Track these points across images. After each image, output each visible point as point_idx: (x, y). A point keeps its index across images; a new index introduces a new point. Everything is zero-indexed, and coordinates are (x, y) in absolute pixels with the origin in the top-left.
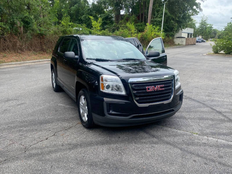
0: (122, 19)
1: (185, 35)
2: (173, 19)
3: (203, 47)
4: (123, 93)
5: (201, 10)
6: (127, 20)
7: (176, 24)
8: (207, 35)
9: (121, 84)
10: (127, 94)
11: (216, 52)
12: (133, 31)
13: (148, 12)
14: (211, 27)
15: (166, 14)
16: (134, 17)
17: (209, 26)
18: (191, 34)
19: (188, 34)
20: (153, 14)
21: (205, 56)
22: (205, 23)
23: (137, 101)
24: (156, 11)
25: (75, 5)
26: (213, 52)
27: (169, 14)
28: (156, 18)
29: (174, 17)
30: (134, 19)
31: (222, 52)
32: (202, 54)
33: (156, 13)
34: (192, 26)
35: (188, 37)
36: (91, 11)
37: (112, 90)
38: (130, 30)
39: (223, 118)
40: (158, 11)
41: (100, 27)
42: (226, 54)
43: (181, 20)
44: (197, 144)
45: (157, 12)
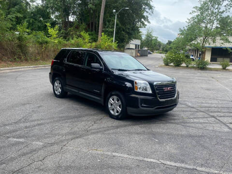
0: (71, 26)
1: (133, 46)
2: (124, 30)
3: (152, 59)
4: (151, 92)
5: (149, 22)
6: (77, 27)
7: (127, 35)
8: (153, 48)
9: (149, 86)
10: (153, 92)
11: (167, 64)
12: (86, 40)
13: (99, 22)
14: (156, 40)
15: (117, 25)
16: (84, 25)
17: (154, 38)
18: (138, 45)
19: (136, 45)
20: (104, 24)
21: (157, 68)
22: (151, 35)
23: (159, 97)
24: (107, 21)
25: (16, 7)
26: (164, 64)
27: (120, 25)
28: (107, 28)
29: (124, 29)
30: (84, 27)
31: (172, 64)
32: (154, 66)
33: (107, 23)
34: (139, 38)
35: (136, 48)
36: (34, 15)
37: (142, 90)
38: (84, 39)
39: (196, 110)
40: (109, 21)
41: (56, 34)
42: (176, 66)
43: (131, 32)
44: (189, 123)
45: (109, 23)
